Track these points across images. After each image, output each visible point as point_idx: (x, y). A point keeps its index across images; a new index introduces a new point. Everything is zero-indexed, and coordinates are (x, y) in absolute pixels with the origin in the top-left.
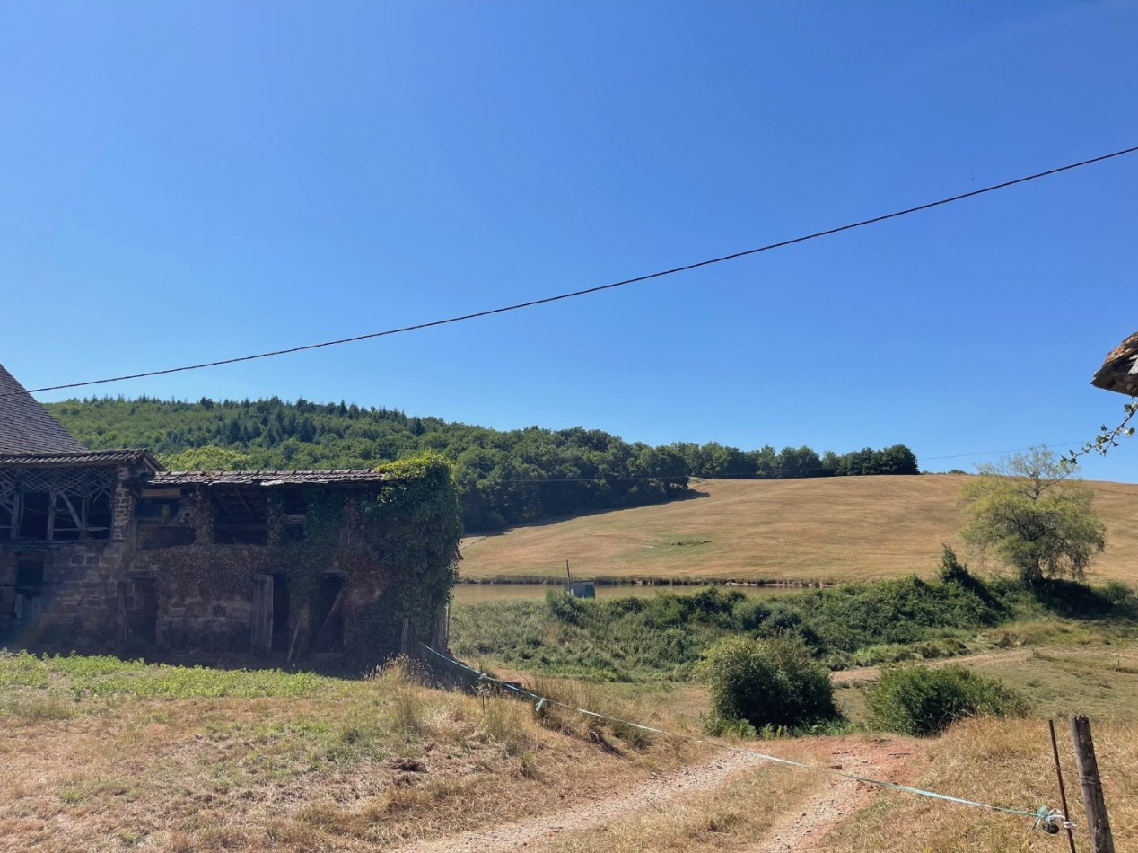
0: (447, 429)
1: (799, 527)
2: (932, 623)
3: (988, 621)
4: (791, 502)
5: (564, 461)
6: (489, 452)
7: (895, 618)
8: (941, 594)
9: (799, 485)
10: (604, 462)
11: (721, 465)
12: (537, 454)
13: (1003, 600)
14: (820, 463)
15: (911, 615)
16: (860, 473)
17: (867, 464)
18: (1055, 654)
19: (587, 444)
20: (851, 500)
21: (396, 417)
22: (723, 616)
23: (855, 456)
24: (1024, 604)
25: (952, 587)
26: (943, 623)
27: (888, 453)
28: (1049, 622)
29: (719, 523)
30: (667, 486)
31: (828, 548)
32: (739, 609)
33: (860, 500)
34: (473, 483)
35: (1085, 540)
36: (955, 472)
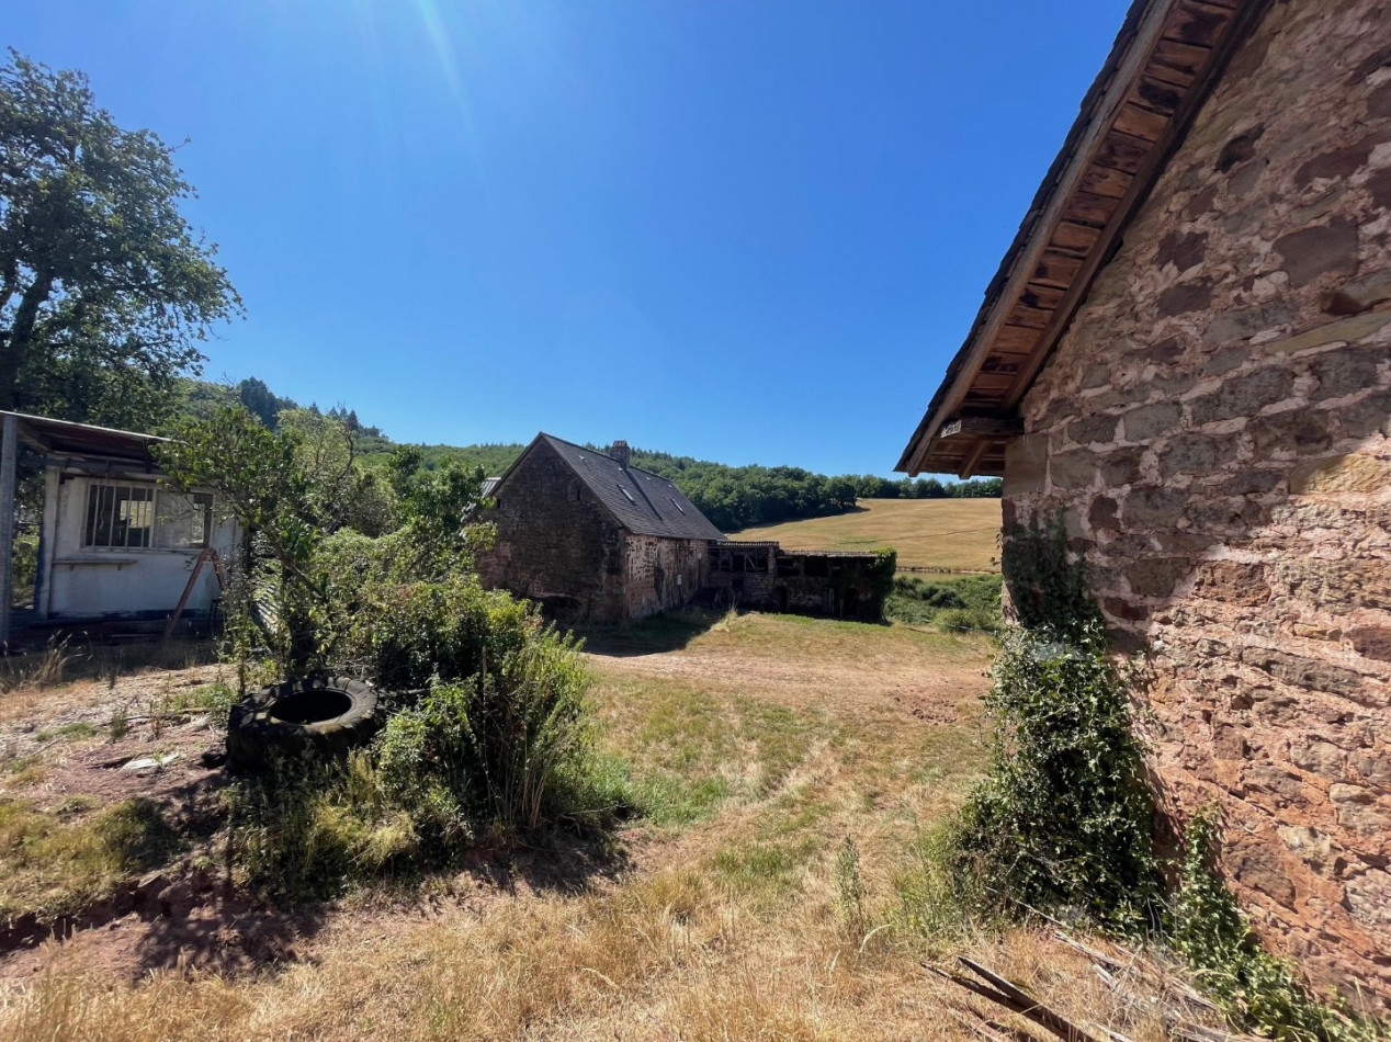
0: (697, 465)
1: (933, 533)
4: (927, 516)
6: (729, 481)
10: (802, 488)
12: (759, 482)
19: (790, 477)
20: (966, 515)
21: (666, 457)
22: (911, 592)
29: (880, 530)
30: (842, 504)
31: (953, 547)
32: (919, 588)
34: (720, 501)
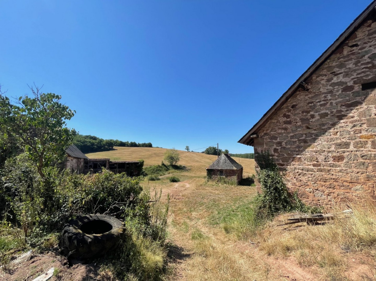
1: (136, 156)
2: (161, 171)
3: (167, 170)
4: (134, 152)
5: (87, 142)
7: (156, 171)
8: (161, 167)
9: (134, 149)
10: (96, 142)
11: (119, 144)
12: (80, 140)
13: (168, 168)
14: (137, 145)
15: (158, 170)
16: (143, 147)
17: (144, 145)
18: (175, 174)
19: (92, 139)
20: (143, 152)
23: (143, 144)
24: (171, 168)
25: (163, 166)
26: (162, 171)
27: (148, 144)
28: (173, 170)
29: (121, 155)
30: (109, 148)
33: (145, 152)
35: (177, 160)
36: (157, 147)
